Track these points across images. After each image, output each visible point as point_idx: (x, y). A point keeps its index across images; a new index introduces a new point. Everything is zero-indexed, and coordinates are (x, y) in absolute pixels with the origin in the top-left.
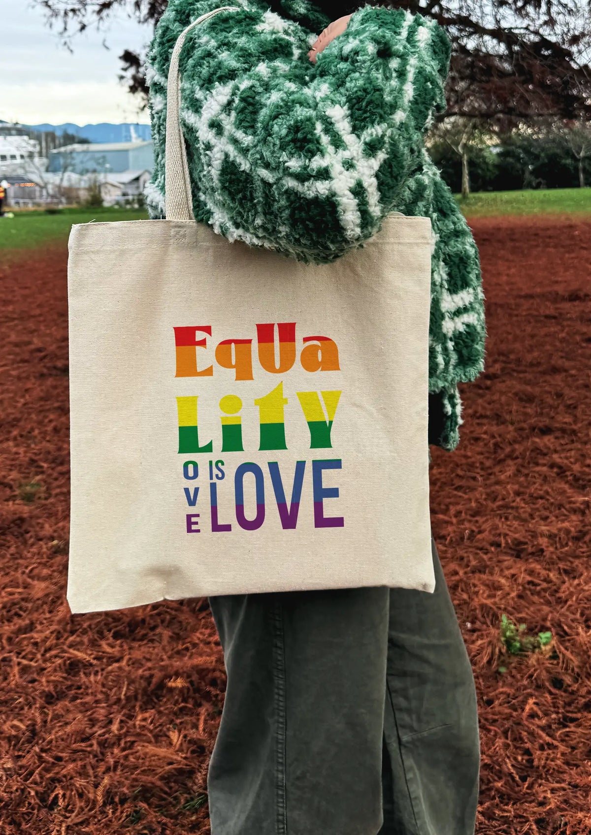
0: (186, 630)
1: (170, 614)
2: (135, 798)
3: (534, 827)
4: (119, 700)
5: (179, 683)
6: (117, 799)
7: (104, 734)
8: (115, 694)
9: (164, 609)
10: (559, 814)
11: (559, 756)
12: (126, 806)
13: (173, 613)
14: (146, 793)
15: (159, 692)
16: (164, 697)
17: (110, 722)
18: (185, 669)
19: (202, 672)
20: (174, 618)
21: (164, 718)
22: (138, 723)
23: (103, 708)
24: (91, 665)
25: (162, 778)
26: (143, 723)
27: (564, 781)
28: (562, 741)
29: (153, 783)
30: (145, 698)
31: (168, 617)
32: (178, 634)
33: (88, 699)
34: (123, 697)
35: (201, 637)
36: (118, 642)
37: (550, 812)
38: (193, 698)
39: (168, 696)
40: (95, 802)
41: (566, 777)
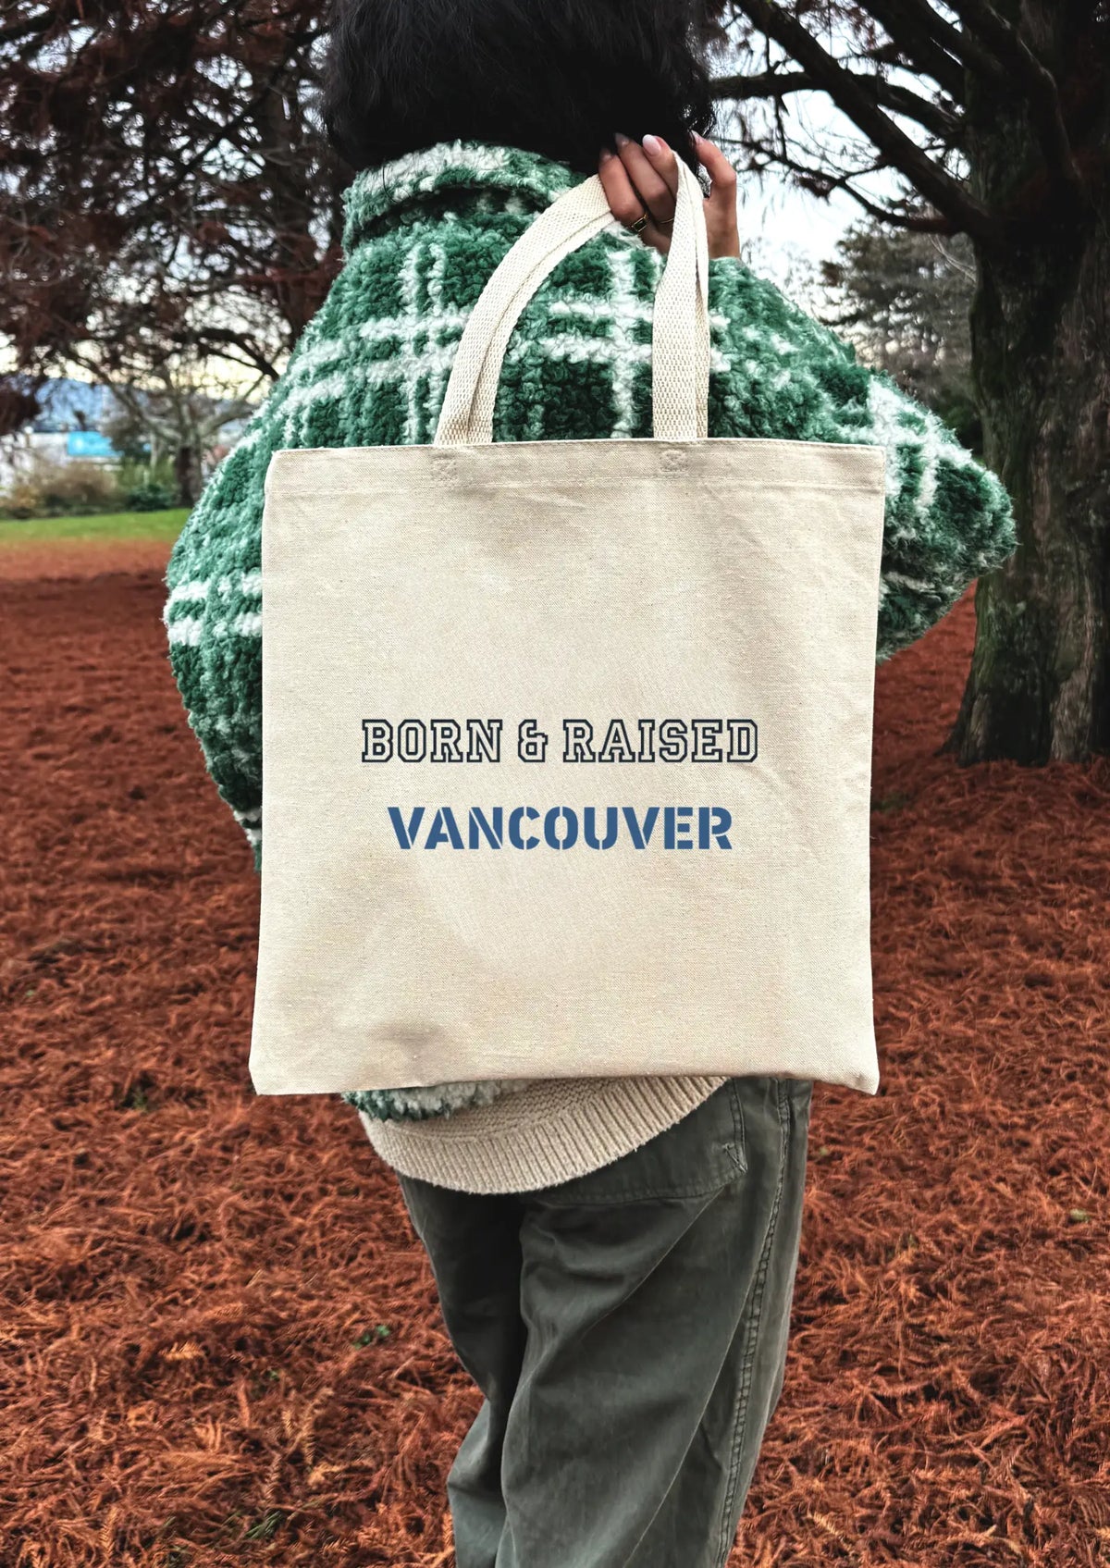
0: (162, 1272)
1: (124, 1250)
2: (168, 1532)
3: (792, 1468)
4: (86, 1394)
5: (188, 1352)
6: (136, 1541)
7: (79, 1449)
8: (77, 1387)
9: (114, 1243)
10: (820, 1446)
11: (800, 1370)
12: (155, 1547)
13: (134, 1247)
14: (182, 1524)
15: (151, 1373)
16: (160, 1378)
17: (83, 1429)
18: (195, 1329)
19: (221, 1329)
20: (134, 1256)
21: (175, 1410)
22: (131, 1424)
23: (63, 1410)
24: (14, 1348)
25: (204, 1497)
26: (140, 1423)
27: (816, 1403)
28: (801, 1350)
29: (191, 1506)
30: (129, 1386)
31: (126, 1256)
32: (151, 1281)
33: (29, 1401)
34: (92, 1388)
35: (196, 1277)
36: (51, 1305)
37: (808, 1446)
38: (211, 1374)
39: (170, 1376)
40: (99, 1551)
41: (821, 1398)
